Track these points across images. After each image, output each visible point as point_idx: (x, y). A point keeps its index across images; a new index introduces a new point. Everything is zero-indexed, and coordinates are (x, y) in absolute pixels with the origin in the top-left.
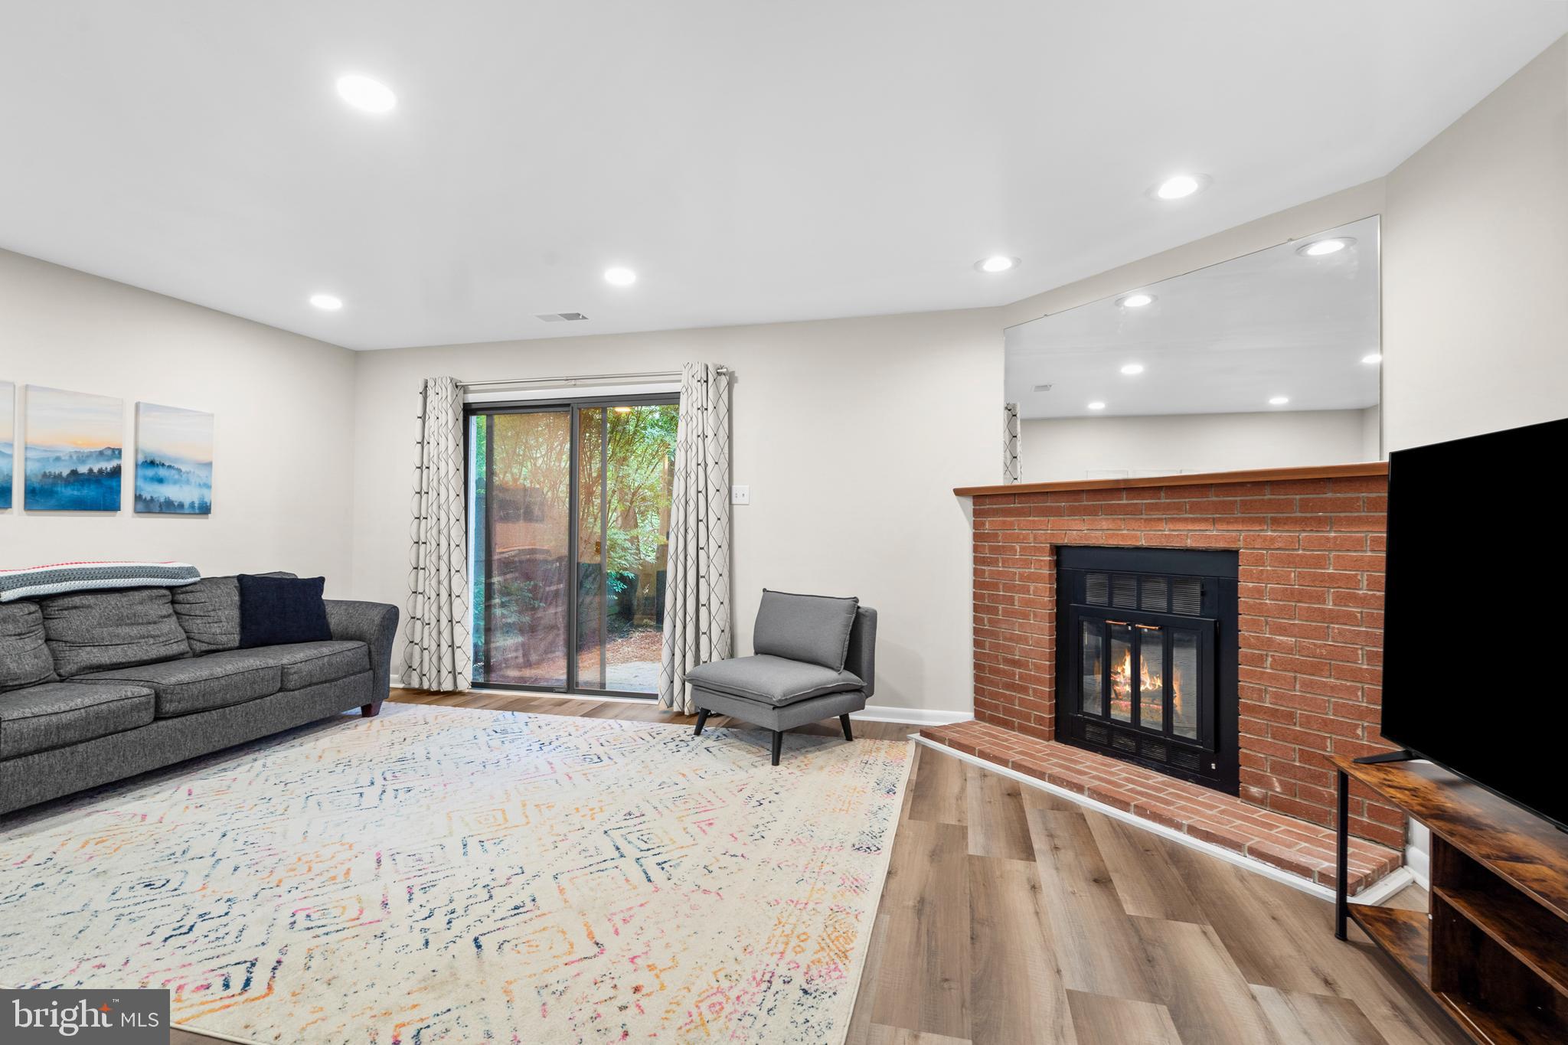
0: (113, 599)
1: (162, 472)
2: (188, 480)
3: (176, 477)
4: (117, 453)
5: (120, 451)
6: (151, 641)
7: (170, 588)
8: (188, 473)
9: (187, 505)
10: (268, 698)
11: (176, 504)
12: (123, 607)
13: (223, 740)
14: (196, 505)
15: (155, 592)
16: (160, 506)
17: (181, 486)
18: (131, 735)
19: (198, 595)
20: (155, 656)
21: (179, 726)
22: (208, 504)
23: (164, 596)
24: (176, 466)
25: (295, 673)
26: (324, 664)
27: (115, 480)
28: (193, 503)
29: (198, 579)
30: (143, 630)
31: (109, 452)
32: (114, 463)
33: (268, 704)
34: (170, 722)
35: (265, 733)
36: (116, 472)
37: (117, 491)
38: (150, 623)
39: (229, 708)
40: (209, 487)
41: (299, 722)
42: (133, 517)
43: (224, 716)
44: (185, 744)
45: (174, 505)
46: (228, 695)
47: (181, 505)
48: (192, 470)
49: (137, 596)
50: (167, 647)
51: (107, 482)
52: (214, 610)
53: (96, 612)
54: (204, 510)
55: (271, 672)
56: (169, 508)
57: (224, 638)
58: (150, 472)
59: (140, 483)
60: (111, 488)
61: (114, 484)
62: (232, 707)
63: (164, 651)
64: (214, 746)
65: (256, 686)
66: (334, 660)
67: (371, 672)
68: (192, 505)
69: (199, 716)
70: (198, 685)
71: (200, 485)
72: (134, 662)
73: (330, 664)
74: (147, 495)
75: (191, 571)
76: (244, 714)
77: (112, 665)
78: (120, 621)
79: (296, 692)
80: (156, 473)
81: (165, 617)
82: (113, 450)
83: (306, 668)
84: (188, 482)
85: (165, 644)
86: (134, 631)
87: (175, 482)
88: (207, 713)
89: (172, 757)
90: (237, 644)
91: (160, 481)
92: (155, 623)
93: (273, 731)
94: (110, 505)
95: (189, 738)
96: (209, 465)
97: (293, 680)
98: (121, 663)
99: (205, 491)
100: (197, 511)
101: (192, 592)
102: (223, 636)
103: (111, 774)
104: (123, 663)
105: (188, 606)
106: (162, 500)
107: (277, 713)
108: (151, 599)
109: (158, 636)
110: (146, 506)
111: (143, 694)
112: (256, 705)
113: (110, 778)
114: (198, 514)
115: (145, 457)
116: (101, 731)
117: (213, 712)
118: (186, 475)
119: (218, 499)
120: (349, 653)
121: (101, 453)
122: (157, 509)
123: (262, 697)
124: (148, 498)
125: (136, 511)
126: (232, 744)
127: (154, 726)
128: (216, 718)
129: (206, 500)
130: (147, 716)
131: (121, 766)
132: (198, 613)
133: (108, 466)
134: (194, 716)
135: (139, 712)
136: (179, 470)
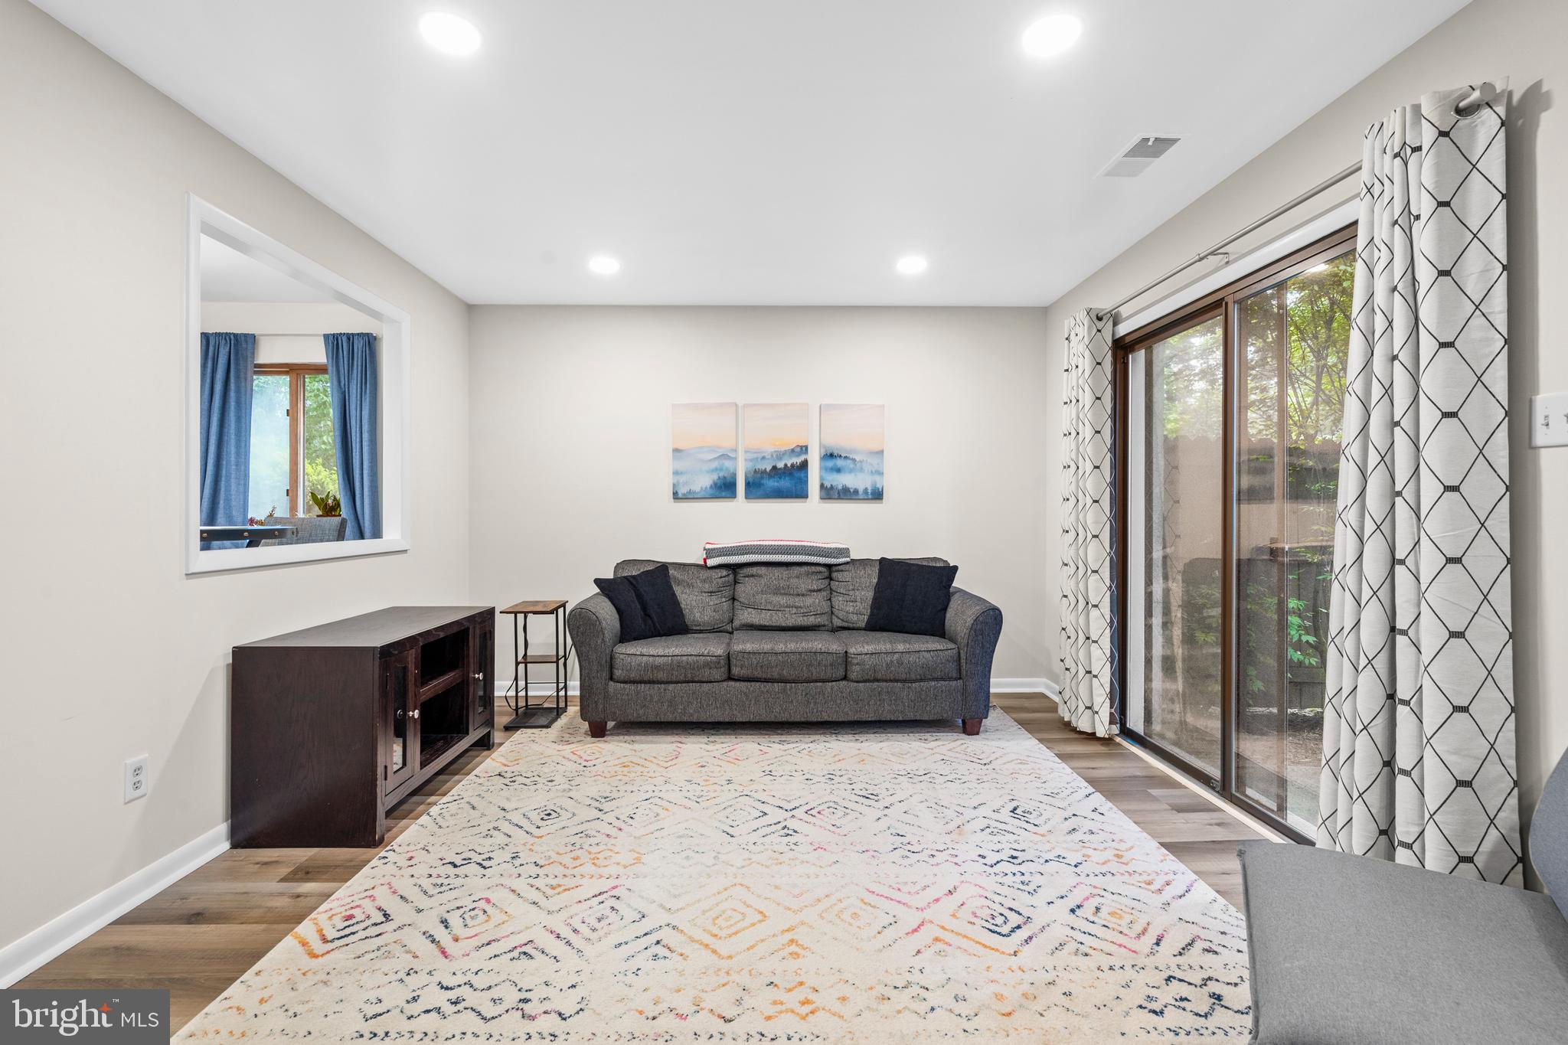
0: (777, 572)
1: (840, 463)
2: (862, 469)
3: (852, 466)
4: (804, 449)
5: (806, 447)
6: (794, 610)
7: (829, 566)
8: (861, 462)
9: (861, 491)
10: (830, 684)
11: (852, 490)
12: (782, 579)
13: (784, 713)
14: (869, 491)
15: (813, 569)
16: (839, 493)
17: (856, 475)
18: (706, 687)
19: (845, 573)
20: (791, 624)
21: (744, 689)
22: (880, 490)
23: (820, 572)
24: (851, 456)
25: (857, 664)
26: (892, 662)
27: (803, 472)
28: (866, 489)
29: (848, 559)
30: (790, 600)
31: (799, 449)
32: (802, 458)
33: (829, 690)
34: (738, 684)
35: (825, 717)
36: (804, 465)
37: (804, 482)
38: (799, 595)
39: (790, 684)
40: (881, 473)
41: (864, 717)
42: (819, 503)
43: (785, 690)
44: (749, 707)
45: (850, 491)
46: (785, 671)
47: (856, 492)
48: (865, 459)
49: (797, 570)
50: (805, 618)
51: (797, 474)
52: (853, 590)
53: (763, 581)
54: (877, 495)
55: (830, 658)
56: (846, 494)
57: (855, 618)
58: (830, 463)
59: (825, 475)
60: (800, 479)
61: (803, 475)
62: (793, 685)
63: (800, 621)
64: (776, 717)
65: (813, 669)
66: (906, 658)
67: (960, 682)
68: (866, 491)
69: (762, 685)
70: (758, 656)
71: (872, 472)
72: (775, 626)
73: (900, 663)
74: (828, 484)
75: (845, 552)
76: (804, 694)
77: (761, 626)
78: (777, 591)
79: (861, 684)
80: (835, 464)
81: (814, 591)
82: (801, 447)
83: (870, 661)
84: (861, 470)
85: (804, 615)
86: (783, 600)
87: (851, 471)
88: (770, 684)
89: (739, 715)
90: (863, 625)
91: (838, 470)
92: (803, 595)
93: (834, 718)
94: (799, 493)
95: (753, 702)
96: (882, 452)
97: (855, 672)
98: (765, 626)
99: (877, 478)
100: (870, 497)
101: (842, 571)
102: (855, 616)
103: (692, 715)
104: (767, 626)
105: (837, 583)
106: (840, 487)
107: (839, 702)
108: (808, 574)
109: (801, 607)
110: (829, 493)
111: (716, 655)
112: (816, 688)
113: (691, 718)
114: (872, 499)
115: (826, 451)
116: (682, 678)
117: (776, 684)
118: (860, 463)
119: (890, 485)
120: (927, 655)
121: (793, 451)
122: (837, 496)
123: (824, 681)
124: (829, 486)
125: (822, 498)
126: (792, 719)
127: (725, 683)
128: (777, 690)
129: (879, 486)
130: (717, 674)
131: (699, 712)
132: (842, 591)
133: (798, 460)
134: (758, 684)
135: (710, 669)
136: (854, 460)
